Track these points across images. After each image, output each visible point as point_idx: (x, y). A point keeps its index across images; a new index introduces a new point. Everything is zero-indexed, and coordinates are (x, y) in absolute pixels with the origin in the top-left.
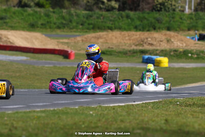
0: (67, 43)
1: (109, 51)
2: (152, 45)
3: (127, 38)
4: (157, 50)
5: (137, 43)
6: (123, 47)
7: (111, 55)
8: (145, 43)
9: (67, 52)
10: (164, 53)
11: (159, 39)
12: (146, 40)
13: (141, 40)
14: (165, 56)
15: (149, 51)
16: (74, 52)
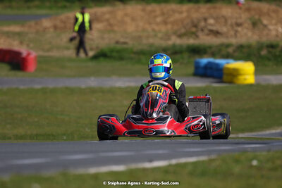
0: (19, 34)
1: (118, 51)
2: (217, 33)
3: (159, 19)
4: (228, 46)
5: (183, 31)
6: (151, 41)
7: (121, 59)
8: (202, 30)
9: (18, 54)
10: (244, 53)
11: (234, 21)
12: (202, 24)
13: (192, 22)
14: (246, 58)
15: (210, 47)
16: (34, 54)
